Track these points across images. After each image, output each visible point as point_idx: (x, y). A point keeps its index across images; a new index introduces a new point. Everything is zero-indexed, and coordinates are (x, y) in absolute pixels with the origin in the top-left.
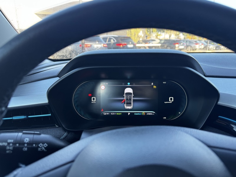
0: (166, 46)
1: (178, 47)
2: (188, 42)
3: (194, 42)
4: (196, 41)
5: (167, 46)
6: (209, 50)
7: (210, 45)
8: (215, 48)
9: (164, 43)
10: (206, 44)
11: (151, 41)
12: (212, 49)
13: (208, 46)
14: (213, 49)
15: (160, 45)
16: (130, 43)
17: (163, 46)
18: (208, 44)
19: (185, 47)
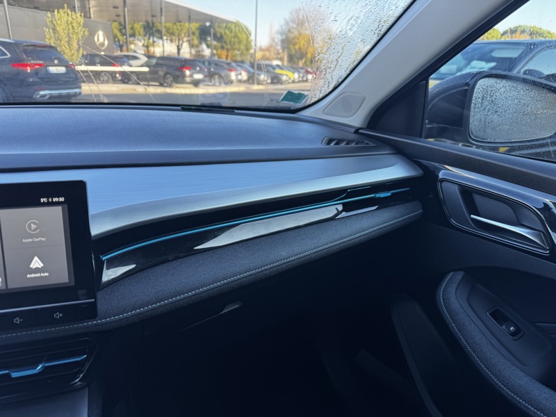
0: (161, 73)
1: (191, 76)
2: (213, 65)
3: (226, 66)
4: (228, 64)
5: (166, 74)
6: (258, 84)
7: (259, 72)
8: (269, 81)
9: (157, 65)
10: (251, 70)
11: (125, 59)
12: (265, 82)
13: (256, 76)
14: (267, 83)
15: (146, 69)
16: (56, 62)
17: (156, 73)
18: (256, 72)
19: (206, 76)
